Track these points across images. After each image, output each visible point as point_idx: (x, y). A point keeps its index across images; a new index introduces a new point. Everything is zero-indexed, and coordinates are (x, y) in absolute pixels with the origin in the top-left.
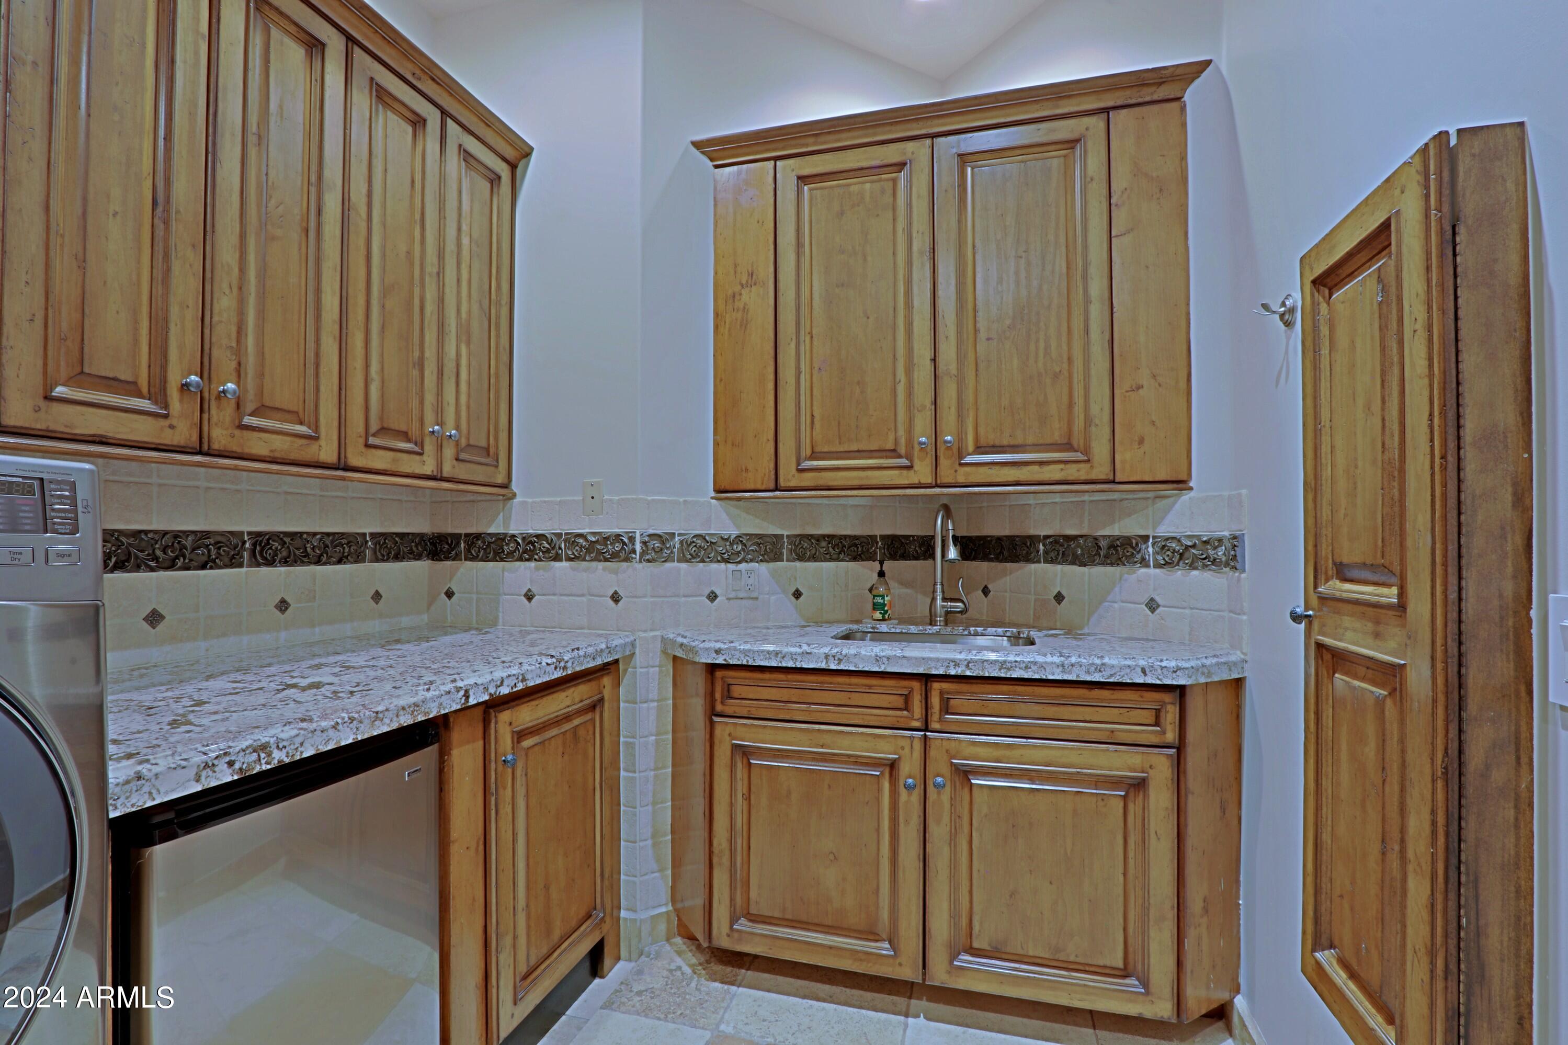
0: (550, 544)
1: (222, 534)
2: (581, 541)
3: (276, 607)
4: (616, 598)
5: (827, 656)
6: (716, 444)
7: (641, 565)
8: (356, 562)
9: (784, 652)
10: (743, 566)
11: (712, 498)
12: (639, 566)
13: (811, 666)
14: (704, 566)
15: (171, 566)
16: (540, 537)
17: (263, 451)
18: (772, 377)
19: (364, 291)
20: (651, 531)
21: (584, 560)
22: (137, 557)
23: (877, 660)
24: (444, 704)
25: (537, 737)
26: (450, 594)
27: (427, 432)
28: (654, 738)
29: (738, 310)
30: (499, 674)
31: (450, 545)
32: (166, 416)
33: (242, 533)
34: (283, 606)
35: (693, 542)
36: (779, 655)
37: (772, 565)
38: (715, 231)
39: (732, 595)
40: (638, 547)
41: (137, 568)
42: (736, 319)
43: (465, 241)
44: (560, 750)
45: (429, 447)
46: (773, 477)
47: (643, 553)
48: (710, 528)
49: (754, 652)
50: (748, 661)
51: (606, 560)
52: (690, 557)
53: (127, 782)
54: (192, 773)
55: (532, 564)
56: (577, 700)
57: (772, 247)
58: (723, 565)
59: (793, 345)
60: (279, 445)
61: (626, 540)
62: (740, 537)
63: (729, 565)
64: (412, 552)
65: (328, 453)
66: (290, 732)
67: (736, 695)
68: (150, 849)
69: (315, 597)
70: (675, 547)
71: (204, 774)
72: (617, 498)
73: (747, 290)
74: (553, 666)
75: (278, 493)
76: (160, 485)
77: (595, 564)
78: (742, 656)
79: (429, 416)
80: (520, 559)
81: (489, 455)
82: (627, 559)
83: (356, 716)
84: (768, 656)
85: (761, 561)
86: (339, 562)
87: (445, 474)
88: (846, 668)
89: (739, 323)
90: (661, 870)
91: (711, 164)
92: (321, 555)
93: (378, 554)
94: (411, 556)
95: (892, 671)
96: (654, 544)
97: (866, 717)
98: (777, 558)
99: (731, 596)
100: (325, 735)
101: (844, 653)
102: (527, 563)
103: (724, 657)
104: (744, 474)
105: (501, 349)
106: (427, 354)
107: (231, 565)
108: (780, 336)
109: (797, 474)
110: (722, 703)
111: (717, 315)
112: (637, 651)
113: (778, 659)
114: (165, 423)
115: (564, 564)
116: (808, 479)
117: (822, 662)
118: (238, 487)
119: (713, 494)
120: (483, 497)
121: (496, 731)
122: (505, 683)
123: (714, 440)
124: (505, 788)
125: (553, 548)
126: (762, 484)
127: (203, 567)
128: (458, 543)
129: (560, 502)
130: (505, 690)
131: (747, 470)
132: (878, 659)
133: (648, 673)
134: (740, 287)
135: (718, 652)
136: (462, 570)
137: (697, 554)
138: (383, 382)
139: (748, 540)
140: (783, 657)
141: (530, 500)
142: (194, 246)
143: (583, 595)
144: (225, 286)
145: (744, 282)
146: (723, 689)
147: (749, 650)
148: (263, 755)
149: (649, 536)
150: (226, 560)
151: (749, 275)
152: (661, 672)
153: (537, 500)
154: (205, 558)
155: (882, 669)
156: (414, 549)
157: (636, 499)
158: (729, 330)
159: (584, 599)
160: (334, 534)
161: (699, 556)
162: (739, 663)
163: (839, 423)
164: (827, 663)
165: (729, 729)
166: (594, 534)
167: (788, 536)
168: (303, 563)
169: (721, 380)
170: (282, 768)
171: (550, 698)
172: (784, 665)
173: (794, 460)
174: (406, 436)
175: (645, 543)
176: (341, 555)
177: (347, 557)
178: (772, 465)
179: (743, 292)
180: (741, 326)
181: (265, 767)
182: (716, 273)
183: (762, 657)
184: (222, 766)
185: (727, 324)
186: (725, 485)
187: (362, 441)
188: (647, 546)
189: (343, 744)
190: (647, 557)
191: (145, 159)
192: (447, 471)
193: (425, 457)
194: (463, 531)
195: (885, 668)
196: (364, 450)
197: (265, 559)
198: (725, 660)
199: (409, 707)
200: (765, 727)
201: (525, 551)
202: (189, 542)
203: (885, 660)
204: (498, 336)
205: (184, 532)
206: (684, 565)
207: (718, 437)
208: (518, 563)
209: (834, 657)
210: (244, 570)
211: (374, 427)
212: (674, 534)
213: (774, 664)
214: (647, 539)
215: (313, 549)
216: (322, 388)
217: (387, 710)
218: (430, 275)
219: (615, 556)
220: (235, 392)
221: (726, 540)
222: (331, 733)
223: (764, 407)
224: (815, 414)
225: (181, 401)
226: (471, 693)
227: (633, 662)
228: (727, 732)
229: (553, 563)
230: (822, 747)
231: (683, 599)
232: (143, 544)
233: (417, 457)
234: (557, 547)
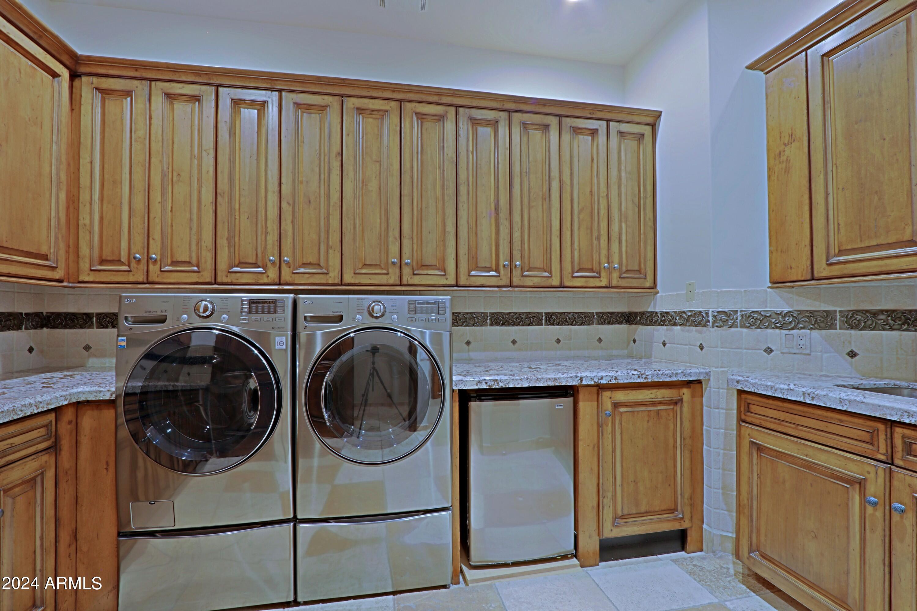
0: (671, 317)
1: (534, 313)
2: (684, 315)
3: (555, 341)
4: (701, 347)
5: (804, 394)
6: (771, 252)
7: (713, 329)
8: (589, 324)
9: (776, 387)
10: (795, 332)
11: (769, 287)
12: (712, 329)
13: (793, 399)
14: (761, 331)
15: (518, 325)
16: (667, 313)
17: (531, 284)
18: (807, 201)
19: (570, 215)
20: (720, 310)
21: (686, 326)
22: (508, 321)
23: (841, 402)
24: (569, 381)
25: (630, 408)
26: (634, 341)
27: (602, 267)
28: (723, 431)
29: (783, 162)
30: (603, 374)
31: (633, 317)
32: (499, 276)
33: (542, 313)
34: (558, 341)
35: (752, 316)
36: (773, 389)
37: (824, 332)
38: (767, 115)
39: (786, 350)
40: (711, 319)
41: (508, 325)
42: (782, 169)
43: (623, 174)
44: (646, 419)
45: (604, 274)
46: (810, 271)
47: (714, 323)
48: (766, 307)
49: (758, 385)
50: (754, 390)
51: (696, 326)
52: (749, 325)
53: (459, 381)
54: (475, 383)
55: (665, 327)
56: (659, 397)
57: (805, 111)
58: (777, 331)
59: (822, 176)
60: (536, 281)
61: (704, 315)
62: (792, 312)
63: (782, 331)
64: (617, 321)
65: (556, 282)
66: (506, 378)
67: (752, 411)
68: (470, 403)
69: (571, 339)
70: (737, 319)
71: (479, 384)
72: (701, 291)
73: (789, 147)
74: (637, 376)
75: (555, 297)
76: (515, 297)
77: (691, 328)
78: (751, 386)
79: (603, 259)
80: (659, 325)
81: (641, 274)
82: (705, 326)
83: (529, 377)
84: (766, 388)
85: (812, 328)
86: (581, 324)
87: (613, 285)
88: (817, 404)
89: (783, 170)
90: (729, 511)
91: (762, 73)
92: (573, 321)
93: (599, 321)
94: (617, 323)
95: (853, 411)
96: (721, 317)
97: (839, 443)
98: (832, 326)
99: (784, 351)
100: (517, 382)
101: (816, 393)
102: (663, 327)
103: (741, 386)
104: (789, 270)
105: (647, 219)
106: (602, 232)
107: (538, 325)
108: (813, 173)
109: (827, 267)
110: (745, 414)
111: (769, 169)
112: (712, 378)
113: (773, 391)
114: (499, 278)
115: (678, 328)
116: (836, 270)
117: (801, 397)
118: (540, 296)
119: (770, 285)
120: (646, 294)
121: (602, 400)
122: (604, 378)
123: (769, 250)
124: (607, 426)
125: (673, 319)
126: (802, 276)
127: (529, 325)
128: (636, 317)
129: (676, 294)
130: (604, 382)
131: (791, 268)
132: (841, 400)
133: (719, 392)
134: (784, 146)
135: (738, 382)
136: (639, 330)
137: (754, 323)
138: (580, 250)
139: (799, 314)
140: (776, 390)
141: (664, 294)
142: (506, 219)
143: (686, 345)
144: (516, 229)
145: (786, 142)
146: (745, 406)
147: (755, 383)
148: (496, 383)
149: (718, 312)
150: (536, 323)
151: (789, 136)
152: (727, 393)
153: (667, 294)
154: (529, 322)
155: (845, 408)
156: (618, 319)
157: (709, 291)
158: (778, 177)
159: (687, 347)
160: (578, 313)
161: (756, 325)
162: (749, 390)
163: (860, 226)
164: (804, 398)
165: (749, 431)
166: (690, 311)
167: (840, 312)
168: (565, 325)
169: (773, 211)
170: (502, 389)
171: (638, 391)
172: (776, 395)
173: (824, 257)
174: (592, 271)
175: (715, 316)
176: (582, 322)
177: (584, 323)
178: (809, 263)
179: (786, 149)
180: (785, 172)
181: (497, 387)
182: (768, 142)
183: (763, 389)
184: (484, 383)
185: (776, 173)
186: (777, 278)
187: (570, 275)
188: (716, 318)
189: (524, 386)
190: (717, 325)
191: (492, 197)
192: (614, 283)
193: (601, 279)
194: (639, 311)
195: (847, 408)
196: (571, 279)
197: (550, 323)
198: (742, 387)
199: (552, 379)
200: (769, 434)
201: (661, 321)
202: (524, 316)
203: (847, 402)
204: (645, 214)
205: (522, 313)
206: (745, 330)
207: (772, 248)
208: (659, 327)
209: (809, 394)
210: (543, 327)
211: (576, 268)
212: (737, 311)
213: (770, 394)
214: (716, 314)
215: (569, 319)
216: (553, 257)
217: (542, 378)
218: (602, 197)
219: (699, 324)
220: (519, 265)
221: (779, 314)
222: (520, 381)
223: (802, 223)
224: (840, 222)
225: (504, 271)
226: (584, 379)
227: (709, 384)
228: (748, 433)
229: (673, 327)
230: (806, 456)
231: (745, 351)
232: (510, 317)
233: (598, 279)
234: (674, 318)
